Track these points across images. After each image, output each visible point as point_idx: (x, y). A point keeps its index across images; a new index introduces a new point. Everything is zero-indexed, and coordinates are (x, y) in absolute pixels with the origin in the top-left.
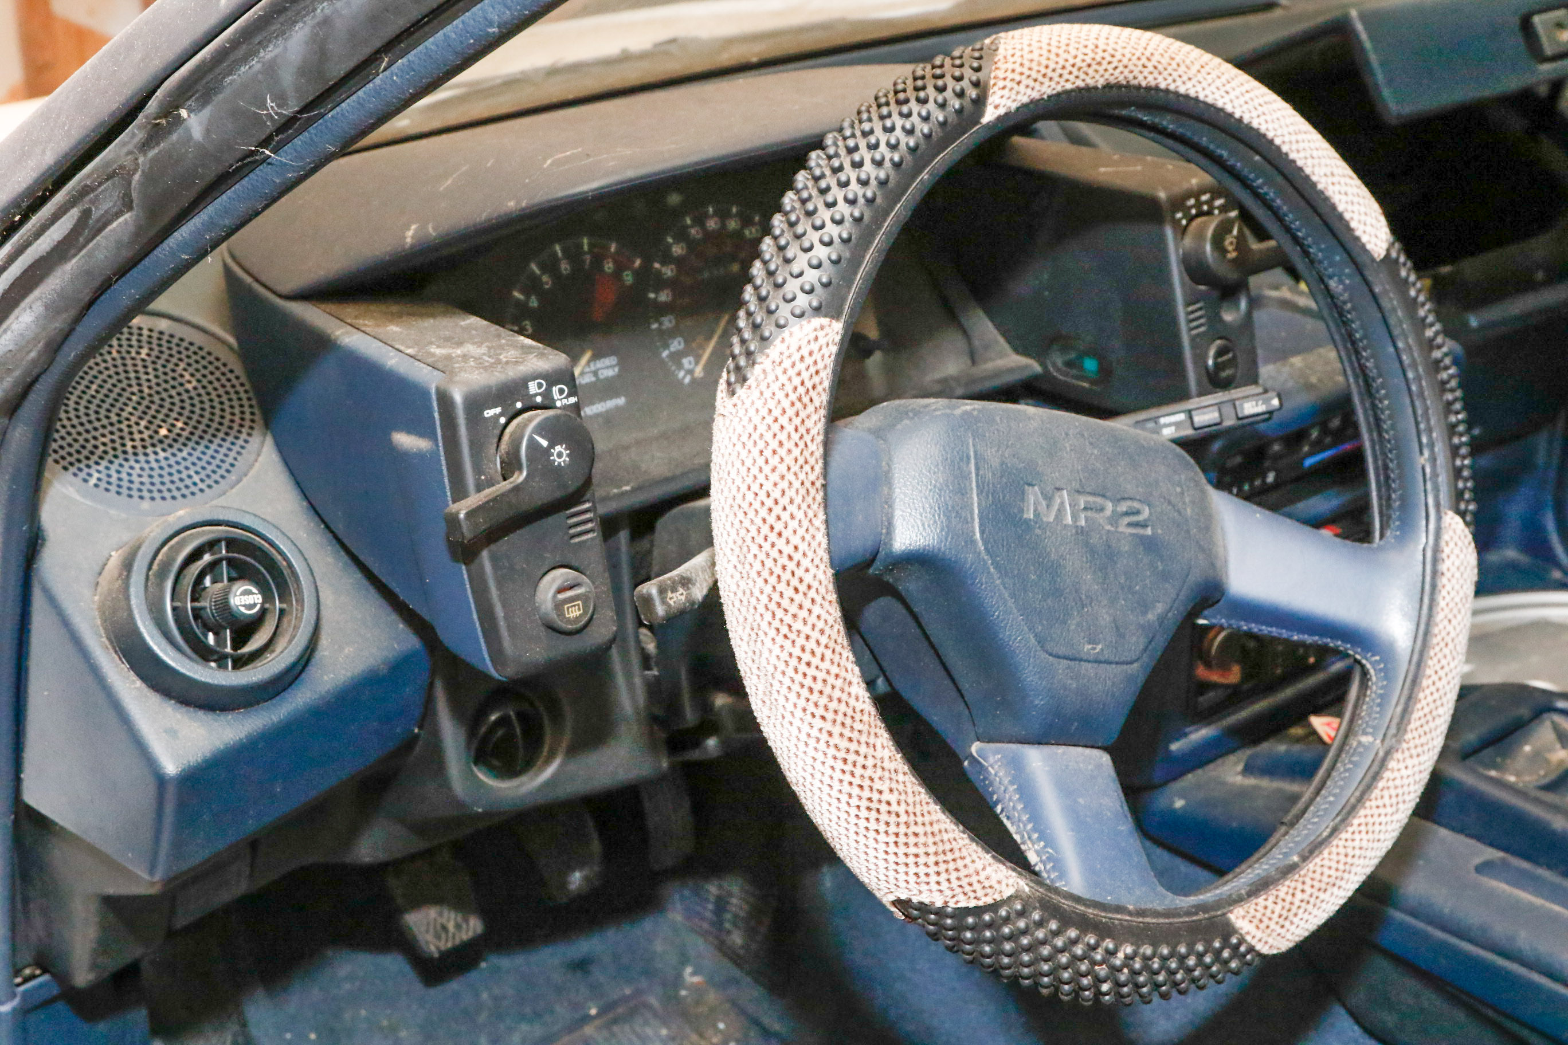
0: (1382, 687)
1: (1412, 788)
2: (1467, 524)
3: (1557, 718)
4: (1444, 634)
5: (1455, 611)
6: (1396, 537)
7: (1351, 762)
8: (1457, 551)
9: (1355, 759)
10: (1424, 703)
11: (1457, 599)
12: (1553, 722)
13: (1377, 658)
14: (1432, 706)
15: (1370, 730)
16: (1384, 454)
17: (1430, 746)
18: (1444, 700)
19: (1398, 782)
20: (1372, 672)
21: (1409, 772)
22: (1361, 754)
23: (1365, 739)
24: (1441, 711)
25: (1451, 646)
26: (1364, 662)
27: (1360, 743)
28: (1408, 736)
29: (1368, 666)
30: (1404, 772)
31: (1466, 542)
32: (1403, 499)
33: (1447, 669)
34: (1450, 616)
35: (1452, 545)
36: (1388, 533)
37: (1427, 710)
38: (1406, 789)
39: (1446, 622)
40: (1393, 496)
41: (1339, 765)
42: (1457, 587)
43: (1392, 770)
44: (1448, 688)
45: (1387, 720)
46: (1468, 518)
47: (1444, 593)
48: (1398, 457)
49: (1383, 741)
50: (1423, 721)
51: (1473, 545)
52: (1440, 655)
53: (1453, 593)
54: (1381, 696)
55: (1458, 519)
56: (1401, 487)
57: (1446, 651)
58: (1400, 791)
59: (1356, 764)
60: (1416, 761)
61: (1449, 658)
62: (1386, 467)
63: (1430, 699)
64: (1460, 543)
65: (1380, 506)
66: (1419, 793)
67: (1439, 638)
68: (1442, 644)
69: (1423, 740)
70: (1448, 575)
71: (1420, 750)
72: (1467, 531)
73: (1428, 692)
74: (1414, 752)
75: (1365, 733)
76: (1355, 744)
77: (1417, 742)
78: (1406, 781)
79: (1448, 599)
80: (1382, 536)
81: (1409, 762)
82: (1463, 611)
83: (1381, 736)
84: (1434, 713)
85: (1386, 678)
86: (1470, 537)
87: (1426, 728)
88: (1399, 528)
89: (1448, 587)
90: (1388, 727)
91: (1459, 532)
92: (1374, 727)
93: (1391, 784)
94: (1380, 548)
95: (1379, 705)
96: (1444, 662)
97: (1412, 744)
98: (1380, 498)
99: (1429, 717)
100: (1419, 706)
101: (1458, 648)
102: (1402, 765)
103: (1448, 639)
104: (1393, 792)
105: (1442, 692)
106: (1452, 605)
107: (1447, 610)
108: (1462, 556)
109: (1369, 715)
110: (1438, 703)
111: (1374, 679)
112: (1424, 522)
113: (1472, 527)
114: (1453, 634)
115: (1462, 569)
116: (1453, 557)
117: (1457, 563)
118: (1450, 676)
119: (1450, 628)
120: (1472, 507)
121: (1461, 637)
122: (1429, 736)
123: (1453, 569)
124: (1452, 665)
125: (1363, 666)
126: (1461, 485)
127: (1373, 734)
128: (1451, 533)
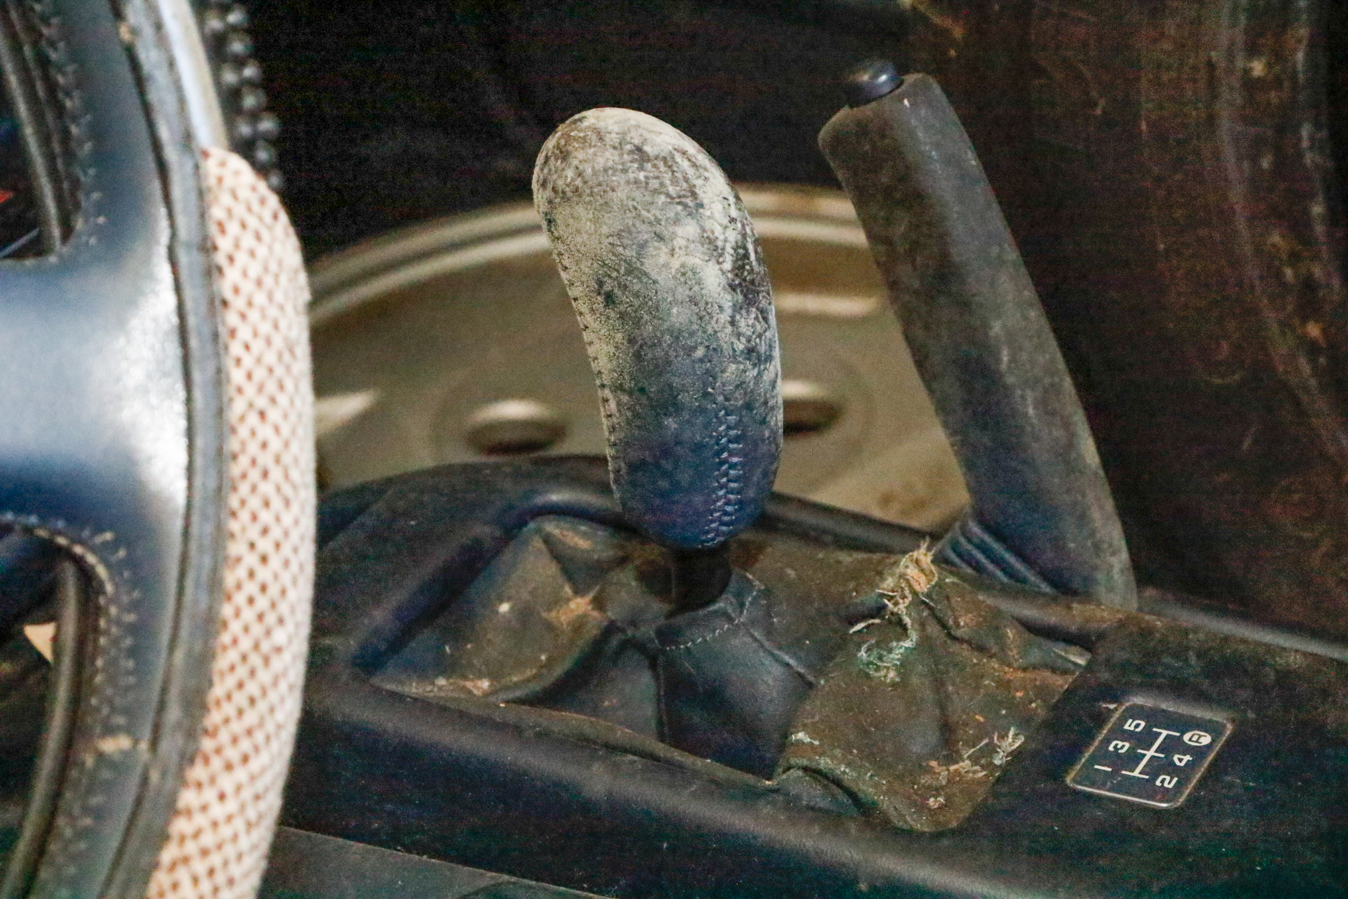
0: (134, 606)
1: (244, 843)
2: (261, 170)
3: (552, 527)
4: (253, 448)
5: (271, 387)
6: (99, 231)
7: (87, 810)
8: (248, 241)
9: (95, 800)
10: (235, 627)
11: (270, 358)
12: (548, 540)
13: (108, 536)
14: (257, 630)
15: (120, 720)
16: (32, 29)
17: (270, 727)
18: (284, 608)
19: (208, 839)
20: (101, 571)
21: (231, 806)
22: (108, 787)
23: (112, 745)
24: (280, 636)
25: (276, 474)
26: (78, 550)
27: (101, 756)
28: (214, 718)
29: (91, 559)
30: (218, 811)
31: (267, 215)
32: (98, 133)
33: (276, 533)
34: (261, 402)
35: (233, 228)
36: (79, 224)
37: (245, 644)
38: (230, 851)
39: (253, 419)
40: (74, 130)
41: (61, 821)
42: (265, 328)
43: (188, 813)
44: (286, 578)
45: (157, 686)
46: (263, 155)
47: (236, 348)
48: (68, 33)
49: (154, 743)
50: (242, 672)
51: (284, 218)
52: (254, 503)
53: (257, 346)
54: (133, 630)
55: (237, 163)
56: (89, 105)
57: (266, 488)
58: (216, 859)
59: (99, 814)
60: (241, 774)
61: (276, 503)
62: (44, 62)
63: (248, 614)
64: (252, 222)
65: (50, 158)
66: (264, 847)
67: (244, 461)
68: (254, 475)
69: (251, 718)
70: (238, 303)
71: (245, 745)
72: (262, 187)
73: (240, 599)
74: (232, 754)
75: (110, 731)
76: (89, 761)
77: (237, 727)
78: (226, 831)
79: (248, 361)
80: (67, 231)
81: (227, 783)
82: (289, 384)
83: (146, 733)
84: (265, 646)
85: (137, 582)
86: (273, 201)
87: (252, 688)
88: (100, 209)
89: (244, 333)
90: (162, 707)
91: (244, 193)
92: (127, 712)
93: (191, 847)
94: (68, 267)
95: (133, 652)
96: (266, 517)
97: (224, 737)
98: (45, 140)
99: (255, 660)
100: (225, 638)
101: (295, 474)
102: (209, 795)
103: (266, 459)
104: (200, 867)
105: (274, 591)
106: (260, 374)
107: (250, 390)
108: (262, 251)
109: (112, 679)
110: (271, 618)
111: (109, 588)
112: (156, 186)
113: (276, 179)
114: (275, 445)
115: (268, 281)
116: (241, 258)
117: (255, 270)
118: (286, 549)
119: (265, 432)
120: (268, 125)
121: (295, 447)
122: (262, 706)
123: (247, 287)
124: (287, 519)
125: (79, 562)
126: (230, 77)
127: (130, 730)
128: (226, 199)
